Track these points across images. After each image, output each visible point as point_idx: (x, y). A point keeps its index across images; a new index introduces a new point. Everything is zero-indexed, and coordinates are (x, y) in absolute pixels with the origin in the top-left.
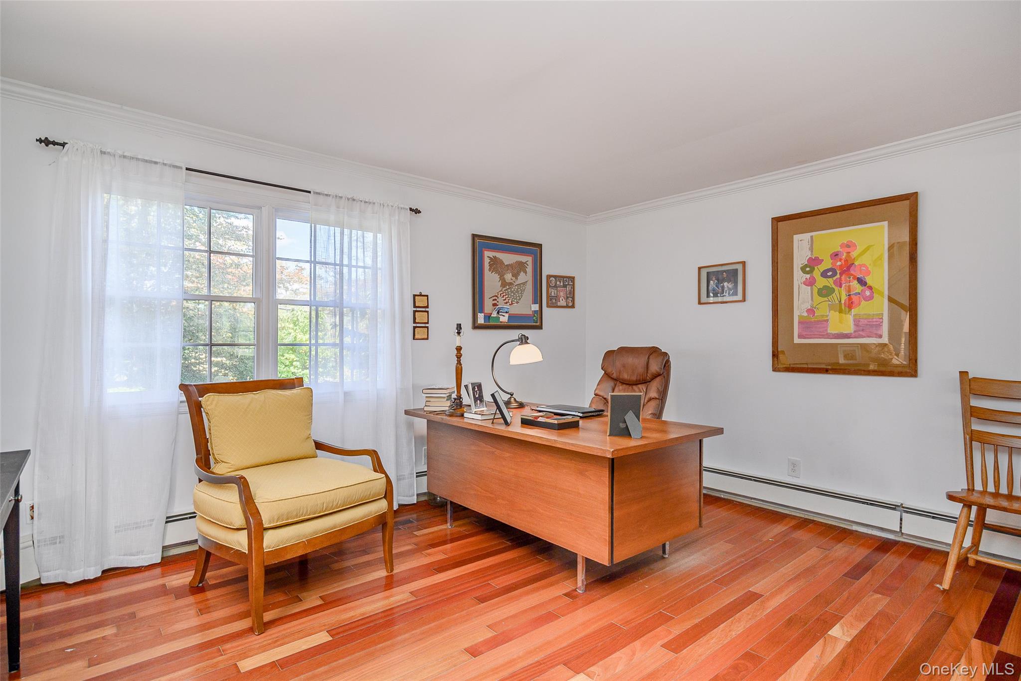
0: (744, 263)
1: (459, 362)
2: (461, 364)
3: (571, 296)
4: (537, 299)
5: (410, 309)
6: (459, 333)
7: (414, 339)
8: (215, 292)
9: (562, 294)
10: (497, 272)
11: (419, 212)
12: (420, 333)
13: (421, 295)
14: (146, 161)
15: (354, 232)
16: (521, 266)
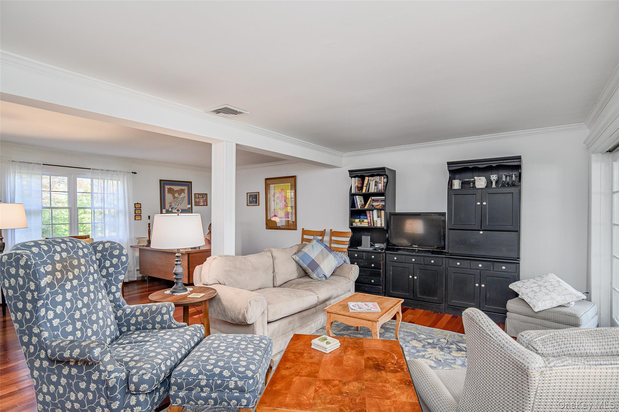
0: (259, 193)
1: (149, 229)
3: (206, 201)
4: (190, 202)
5: (133, 209)
6: (149, 219)
7: (135, 220)
8: (53, 205)
9: (201, 200)
10: (171, 193)
11: (136, 173)
12: (137, 218)
13: (138, 203)
14: (28, 163)
15: (109, 181)
16: (182, 191)
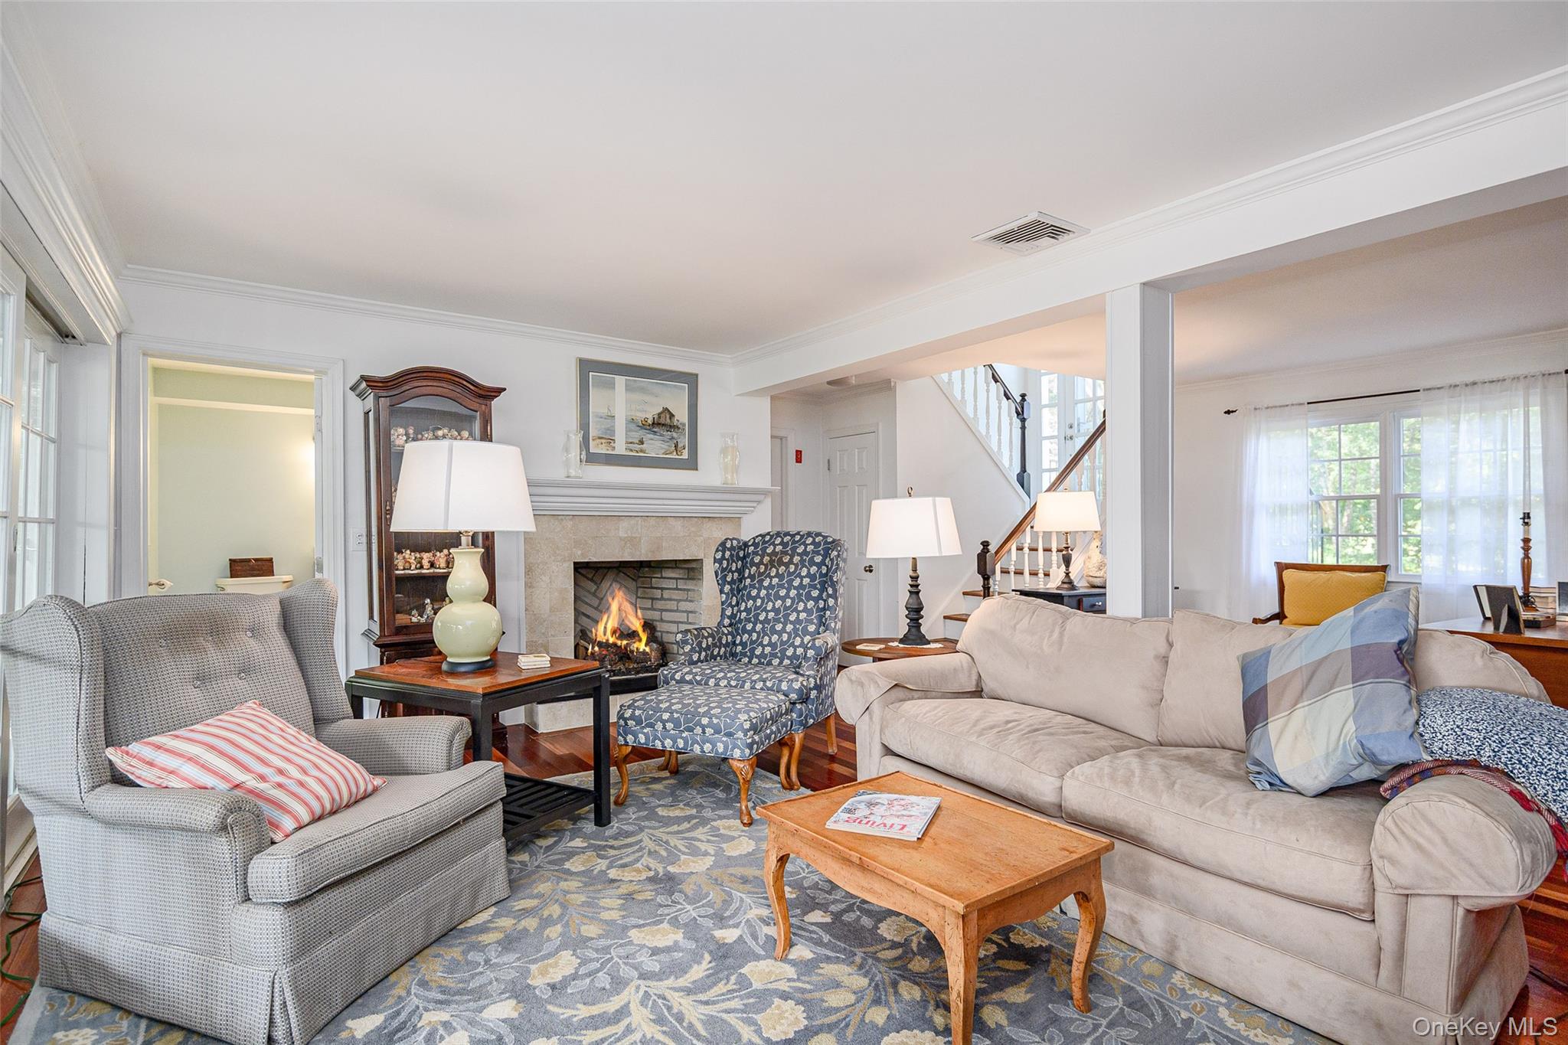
1: (1527, 556)
2: (1528, 558)
